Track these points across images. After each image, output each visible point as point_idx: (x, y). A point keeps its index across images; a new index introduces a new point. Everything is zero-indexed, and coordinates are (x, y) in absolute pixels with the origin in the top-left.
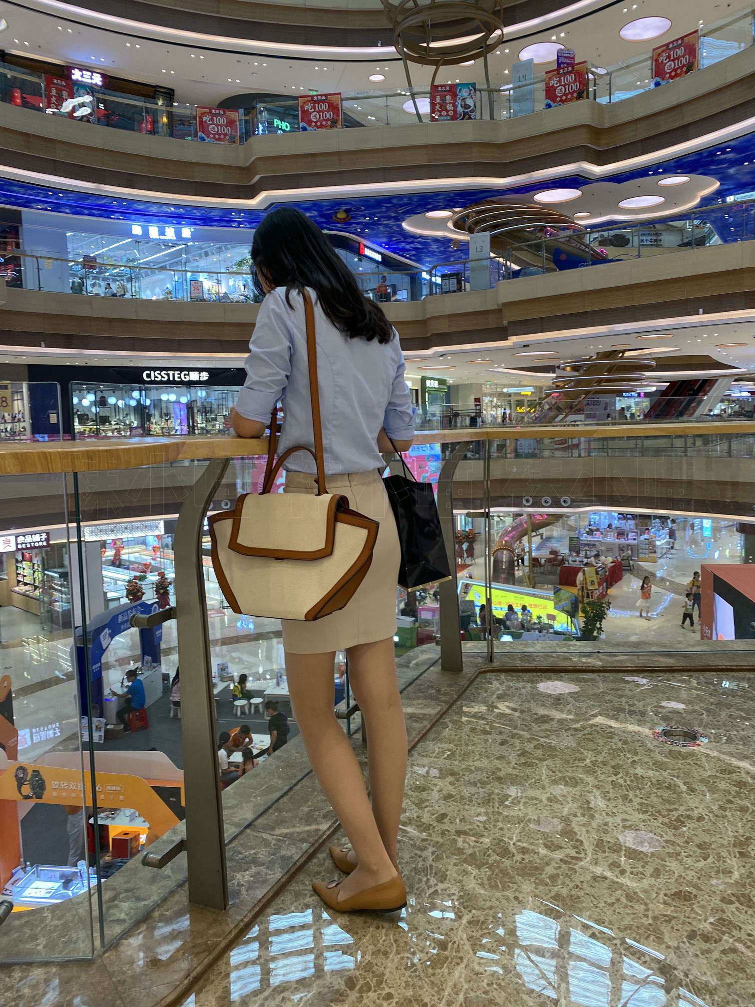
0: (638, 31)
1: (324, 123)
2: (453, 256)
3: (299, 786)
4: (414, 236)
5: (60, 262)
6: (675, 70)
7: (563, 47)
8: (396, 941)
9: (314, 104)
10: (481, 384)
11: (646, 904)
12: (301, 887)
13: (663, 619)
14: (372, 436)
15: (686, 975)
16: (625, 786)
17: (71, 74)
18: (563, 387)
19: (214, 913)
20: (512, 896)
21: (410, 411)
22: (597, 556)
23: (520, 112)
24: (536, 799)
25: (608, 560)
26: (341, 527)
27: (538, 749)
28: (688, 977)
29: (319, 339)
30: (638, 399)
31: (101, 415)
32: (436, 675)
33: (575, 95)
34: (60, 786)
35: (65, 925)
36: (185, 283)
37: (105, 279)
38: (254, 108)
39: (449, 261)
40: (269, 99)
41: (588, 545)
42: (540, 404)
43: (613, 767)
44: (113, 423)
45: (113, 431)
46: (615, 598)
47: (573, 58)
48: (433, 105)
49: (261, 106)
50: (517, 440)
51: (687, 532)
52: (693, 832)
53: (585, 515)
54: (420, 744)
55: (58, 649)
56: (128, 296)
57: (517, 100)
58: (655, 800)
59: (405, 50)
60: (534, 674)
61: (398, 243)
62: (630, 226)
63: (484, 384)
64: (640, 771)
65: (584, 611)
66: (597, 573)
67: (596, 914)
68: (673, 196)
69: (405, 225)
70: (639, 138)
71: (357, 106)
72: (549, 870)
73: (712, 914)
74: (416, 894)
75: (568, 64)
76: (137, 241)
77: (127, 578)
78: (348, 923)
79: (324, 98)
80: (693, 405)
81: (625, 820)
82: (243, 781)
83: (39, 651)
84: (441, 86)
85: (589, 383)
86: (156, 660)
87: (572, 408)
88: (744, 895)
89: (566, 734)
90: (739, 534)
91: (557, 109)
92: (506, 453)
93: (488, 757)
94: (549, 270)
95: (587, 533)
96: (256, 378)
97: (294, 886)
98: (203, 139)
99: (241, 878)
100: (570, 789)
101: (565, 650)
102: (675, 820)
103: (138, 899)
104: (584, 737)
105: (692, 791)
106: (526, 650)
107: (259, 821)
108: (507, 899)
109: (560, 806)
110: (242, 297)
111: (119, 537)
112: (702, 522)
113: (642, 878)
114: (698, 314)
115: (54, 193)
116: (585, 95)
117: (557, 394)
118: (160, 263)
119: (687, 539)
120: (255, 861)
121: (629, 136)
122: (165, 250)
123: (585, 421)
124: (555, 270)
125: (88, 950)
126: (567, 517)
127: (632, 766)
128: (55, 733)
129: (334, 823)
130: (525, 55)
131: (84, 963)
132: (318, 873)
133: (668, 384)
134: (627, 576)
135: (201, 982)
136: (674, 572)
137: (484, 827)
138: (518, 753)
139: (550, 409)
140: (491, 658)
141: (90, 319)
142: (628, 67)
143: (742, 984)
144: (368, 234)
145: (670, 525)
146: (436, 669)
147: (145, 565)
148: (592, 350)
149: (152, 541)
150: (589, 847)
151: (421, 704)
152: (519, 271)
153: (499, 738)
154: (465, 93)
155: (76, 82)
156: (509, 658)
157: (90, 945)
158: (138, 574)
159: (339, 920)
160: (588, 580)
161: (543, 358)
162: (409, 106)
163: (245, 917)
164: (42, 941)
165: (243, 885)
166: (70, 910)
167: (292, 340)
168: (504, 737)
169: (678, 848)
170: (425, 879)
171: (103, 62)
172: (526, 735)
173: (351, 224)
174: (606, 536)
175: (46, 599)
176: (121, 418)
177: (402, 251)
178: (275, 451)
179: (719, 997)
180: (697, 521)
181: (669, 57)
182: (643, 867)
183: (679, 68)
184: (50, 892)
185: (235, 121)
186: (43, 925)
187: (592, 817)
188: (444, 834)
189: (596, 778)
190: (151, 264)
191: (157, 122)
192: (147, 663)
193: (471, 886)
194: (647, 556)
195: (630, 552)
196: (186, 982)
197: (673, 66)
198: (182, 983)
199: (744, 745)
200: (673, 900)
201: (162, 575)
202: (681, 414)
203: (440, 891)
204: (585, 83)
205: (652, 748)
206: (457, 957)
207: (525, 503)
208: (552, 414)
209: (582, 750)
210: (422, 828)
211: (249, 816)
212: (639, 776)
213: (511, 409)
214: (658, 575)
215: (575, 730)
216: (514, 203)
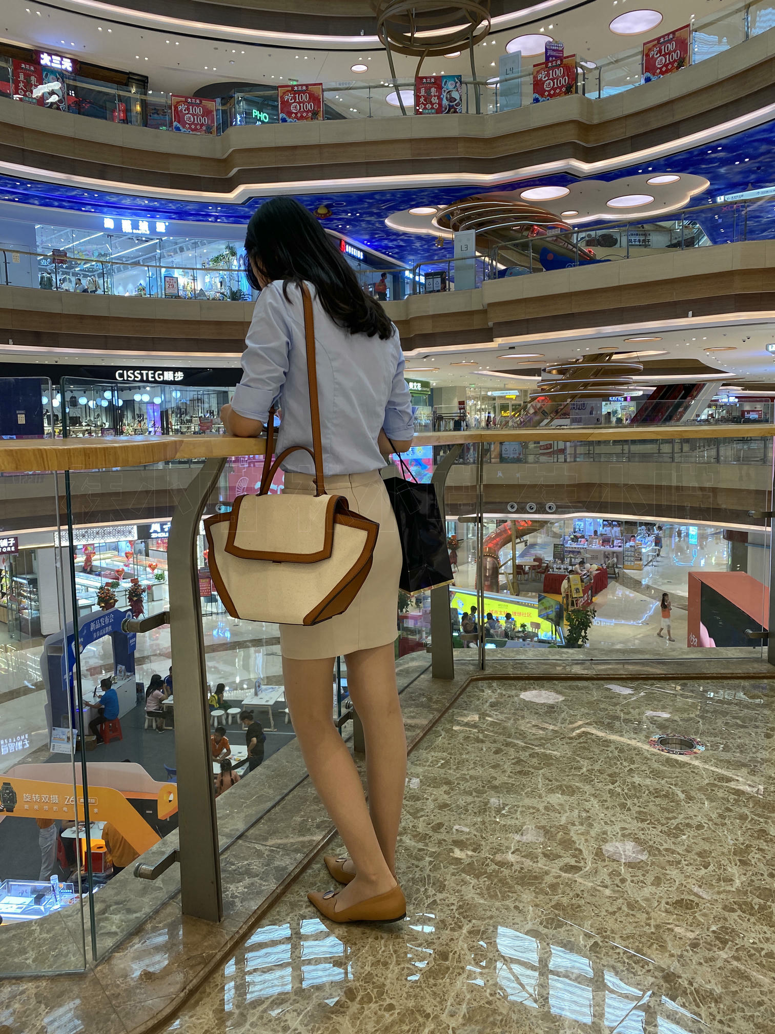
0: (628, 25)
1: (305, 114)
2: (437, 254)
3: (290, 796)
4: (397, 234)
5: (29, 255)
6: (666, 65)
7: (551, 40)
8: (395, 951)
9: (295, 94)
10: (465, 387)
11: (648, 913)
12: (297, 898)
13: (649, 628)
14: (373, 436)
15: (691, 984)
16: (623, 794)
17: (40, 58)
18: (549, 391)
19: (208, 925)
20: (512, 906)
21: (410, 411)
22: (582, 563)
23: (507, 106)
24: (534, 808)
25: (593, 568)
26: (340, 529)
27: (534, 757)
28: (692, 986)
29: (317, 334)
30: (624, 403)
31: (71, 415)
32: (426, 683)
33: (564, 89)
34: (31, 799)
35: (54, 938)
36: (159, 280)
37: (75, 274)
38: (232, 97)
39: (433, 260)
40: (247, 89)
41: (573, 552)
42: (525, 408)
43: (610, 775)
44: (84, 424)
45: (84, 432)
46: (601, 606)
47: (562, 51)
48: (417, 97)
49: (238, 96)
50: (501, 443)
51: (673, 539)
52: (692, 841)
53: (570, 522)
54: (413, 753)
55: (27, 659)
56: (100, 292)
57: (505, 93)
58: (654, 808)
59: (389, 39)
60: (527, 682)
61: (380, 240)
62: (619, 226)
63: (468, 387)
64: (637, 780)
65: (569, 619)
66: (582, 581)
67: (598, 923)
68: (662, 195)
69: (388, 222)
70: (629, 135)
71: (337, 96)
72: (549, 879)
73: (715, 923)
74: (414, 904)
75: (556, 57)
76: (109, 234)
77: (99, 585)
78: (346, 934)
79: (304, 88)
80: (681, 410)
81: (623, 829)
82: (233, 791)
83: (8, 660)
84: (426, 78)
85: (574, 386)
86: (131, 669)
87: (559, 412)
88: (745, 903)
89: (561, 742)
90: (726, 542)
91: (545, 104)
92: (490, 458)
93: (482, 766)
94: (536, 270)
95: (572, 540)
96: (253, 375)
97: (289, 897)
98: (178, 129)
99: (234, 889)
100: (566, 798)
101: (557, 657)
102: (675, 828)
103: (129, 911)
104: (579, 745)
105: (690, 800)
106: (518, 657)
107: (251, 831)
108: (507, 908)
109: (557, 815)
110: (218, 295)
111: (90, 542)
112: (688, 529)
113: (642, 887)
114: (687, 317)
115: (22, 184)
116: (573, 89)
117: (543, 398)
118: (133, 258)
119: (673, 546)
120: (248, 873)
121: (618, 133)
122: (138, 244)
123: (571, 425)
124: (541, 270)
125: (80, 963)
126: (552, 523)
127: (629, 775)
128: (23, 745)
129: (329, 833)
130: (512, 47)
131: (76, 977)
132: (314, 884)
133: (655, 388)
134: (612, 584)
135: (197, 995)
136: (660, 580)
137: (482, 836)
138: (513, 761)
139: (535, 413)
140: (482, 665)
141: (60, 315)
142: (617, 61)
143: (747, 992)
144: (350, 231)
145: (656, 532)
146: (427, 676)
147: (118, 571)
148: (578, 353)
149: (125, 547)
150: (588, 855)
151: (413, 712)
152: (505, 271)
153: (494, 747)
154: (450, 85)
155: (45, 67)
156: (501, 666)
157: (82, 959)
158: (110, 581)
159: (337, 931)
160: (573, 588)
161: (529, 360)
162: (392, 99)
163: (240, 928)
164: (31, 954)
165: (237, 897)
166: (58, 923)
167: (289, 335)
168: (499, 745)
169: (678, 856)
170: (423, 889)
171: (73, 46)
172: (521, 743)
173: (332, 220)
174: (591, 543)
175: (14, 606)
176: (92, 419)
177: (384, 249)
178: (273, 451)
179: (725, 1005)
180: (683, 528)
181: (660, 51)
182: (644, 875)
183: (670, 63)
184: (21, 908)
185: (212, 111)
186: (31, 939)
187: (591, 825)
188: (441, 843)
189: (593, 786)
190: (124, 259)
191: (130, 111)
192: (120, 672)
193: (470, 896)
194: (632, 564)
195: (615, 559)
196: (182, 995)
197: (664, 61)
198: (177, 996)
199: (741, 752)
200: (675, 908)
201: (135, 582)
202: (669, 419)
203: (439, 902)
204: (575, 78)
205: (649, 756)
206: (458, 967)
207: (509, 508)
208: (537, 418)
209: (578, 759)
210: (418, 838)
211: (241, 826)
212: (636, 784)
213: (495, 413)
214: (643, 583)
215: (571, 738)
216: (499, 201)
